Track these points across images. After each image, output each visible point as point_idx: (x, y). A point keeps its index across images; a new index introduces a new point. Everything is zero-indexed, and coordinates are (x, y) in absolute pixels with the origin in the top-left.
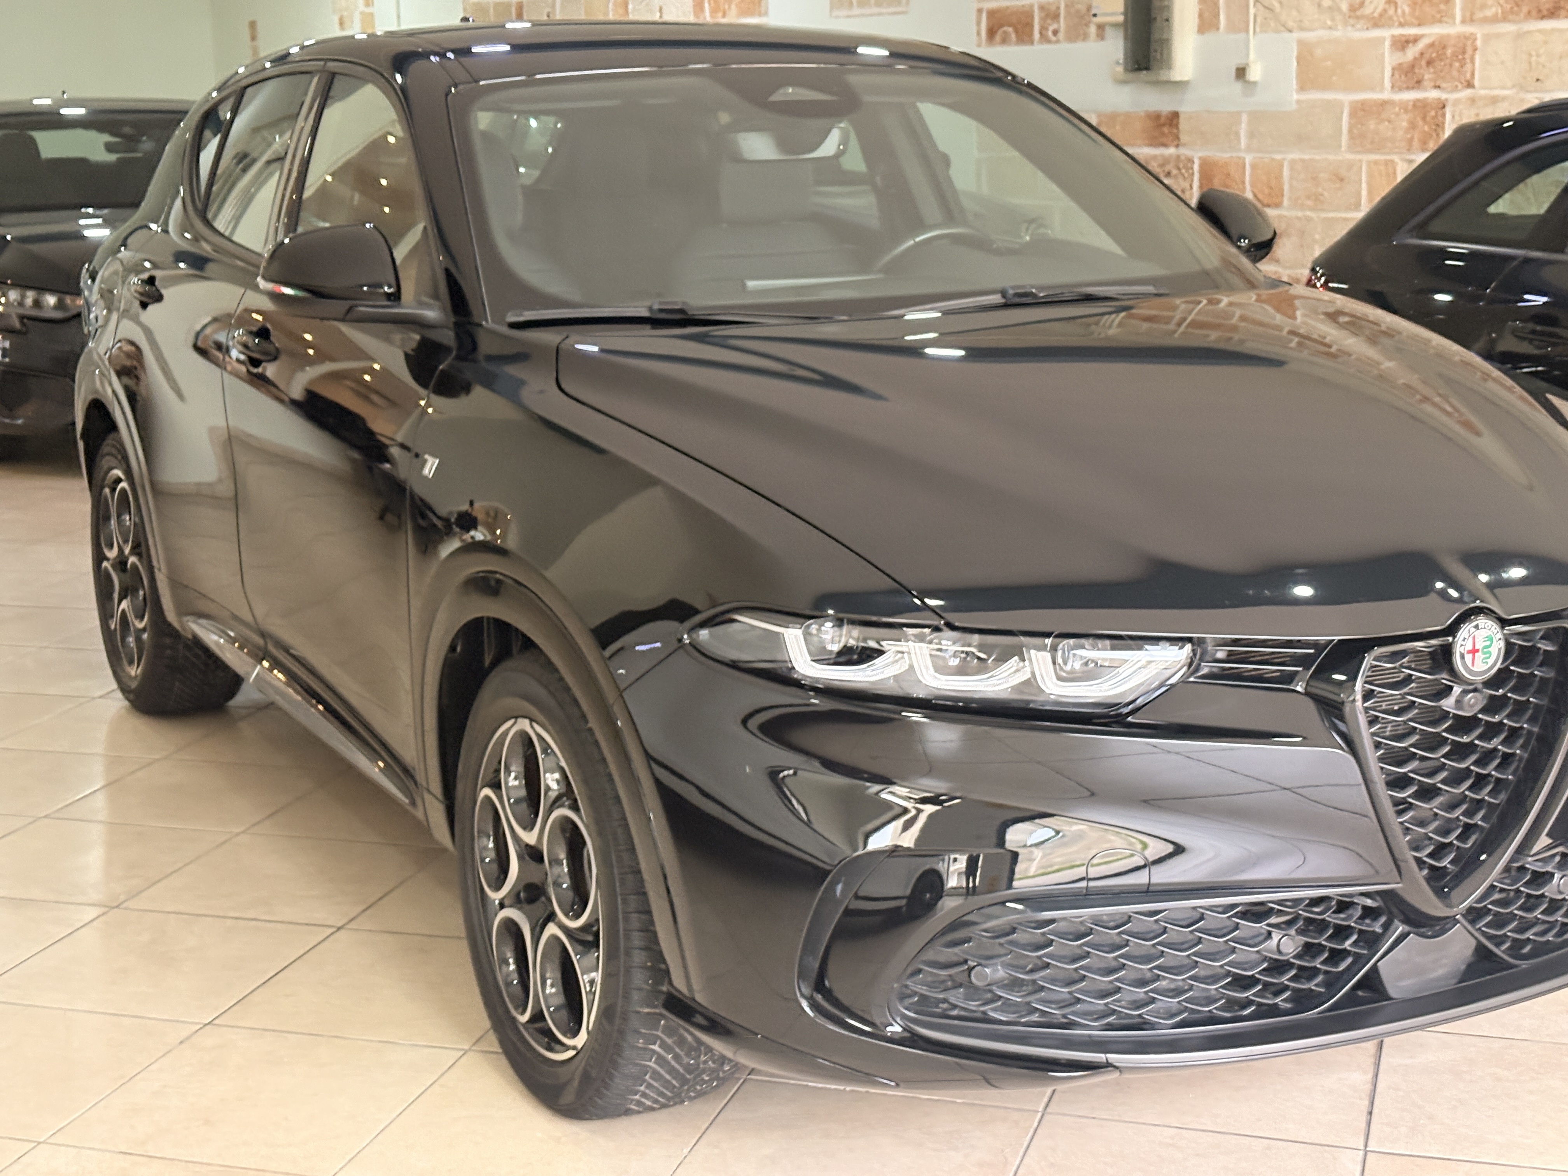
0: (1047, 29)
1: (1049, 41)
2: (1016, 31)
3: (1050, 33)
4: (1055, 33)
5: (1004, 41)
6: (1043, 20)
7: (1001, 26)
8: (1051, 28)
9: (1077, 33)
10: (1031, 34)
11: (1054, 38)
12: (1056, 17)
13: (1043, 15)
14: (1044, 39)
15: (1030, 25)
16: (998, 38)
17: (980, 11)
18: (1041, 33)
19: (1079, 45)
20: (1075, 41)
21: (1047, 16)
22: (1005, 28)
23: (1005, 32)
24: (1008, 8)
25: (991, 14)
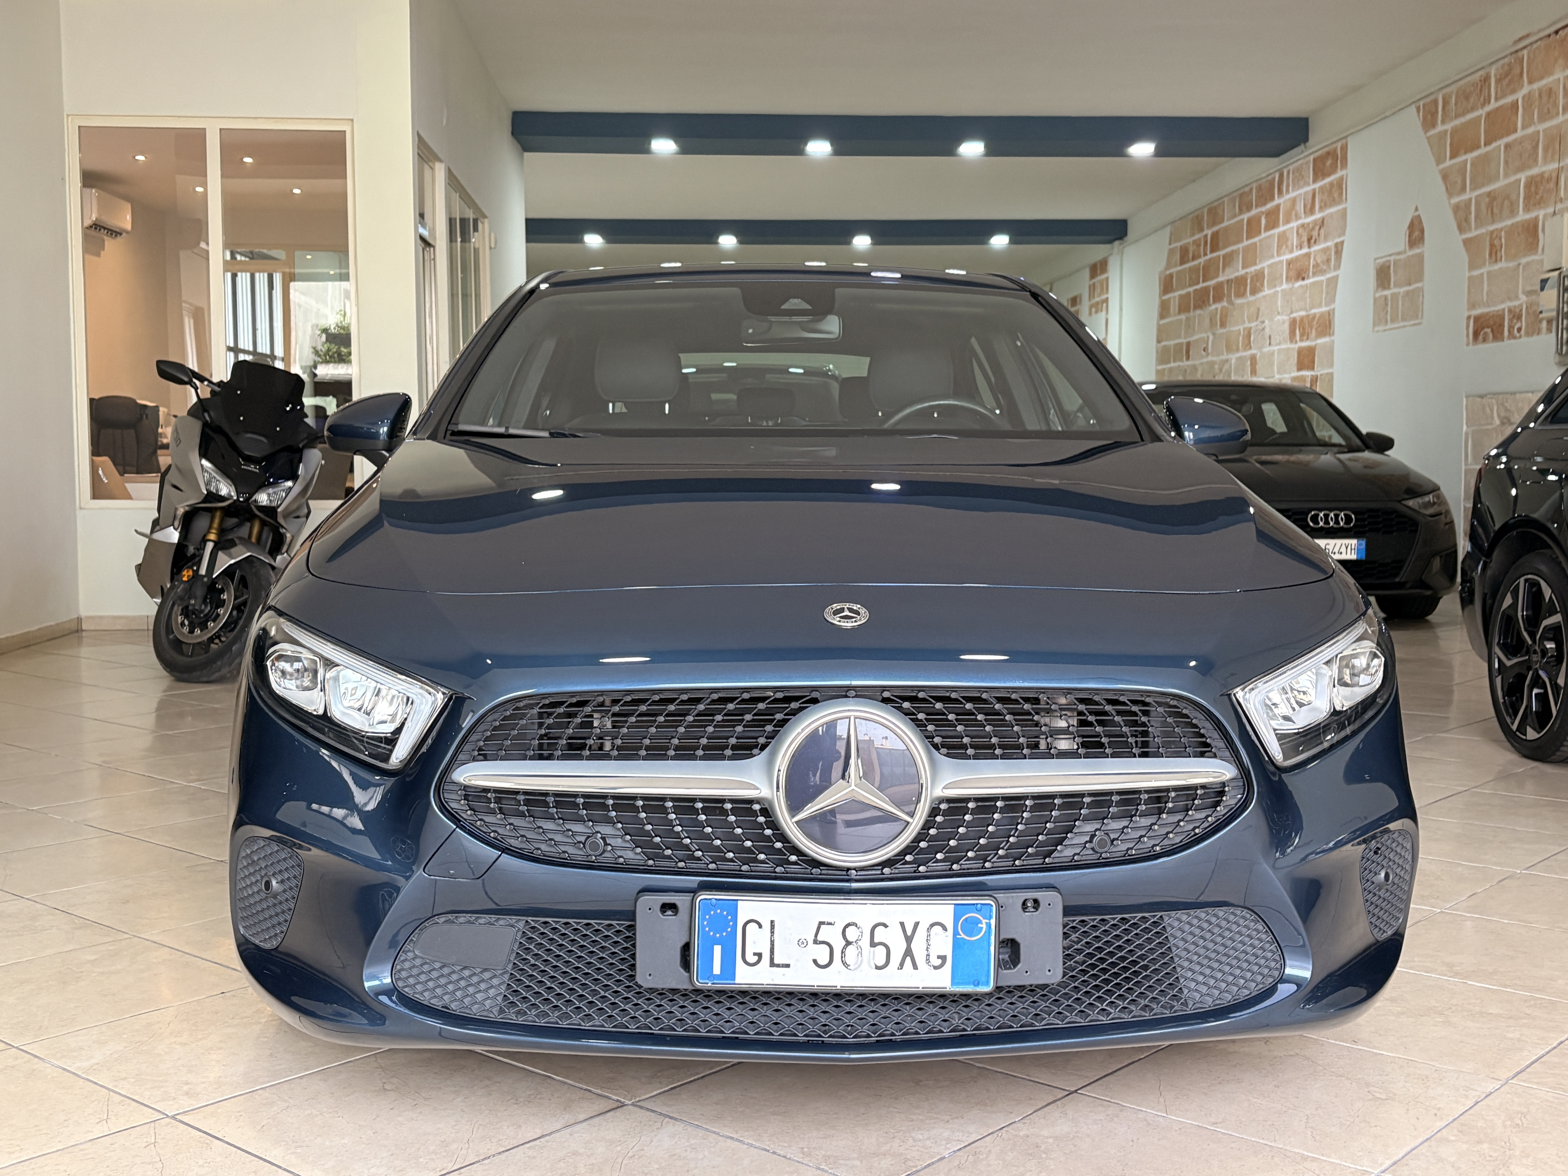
0: (1514, 328)
1: (1515, 338)
2: (1492, 331)
3: (1516, 331)
4: (1519, 330)
5: (1484, 340)
6: (1511, 320)
7: (1483, 328)
8: (1516, 327)
9: (1533, 330)
10: (1502, 333)
11: (1518, 335)
12: (1519, 318)
13: (1511, 316)
14: (1512, 336)
15: (1502, 325)
16: (1481, 337)
17: (1469, 318)
18: (1509, 331)
19: (1535, 338)
20: (1532, 335)
21: (1514, 317)
22: (1486, 330)
23: (1485, 333)
24: (1488, 313)
25: (1477, 319)
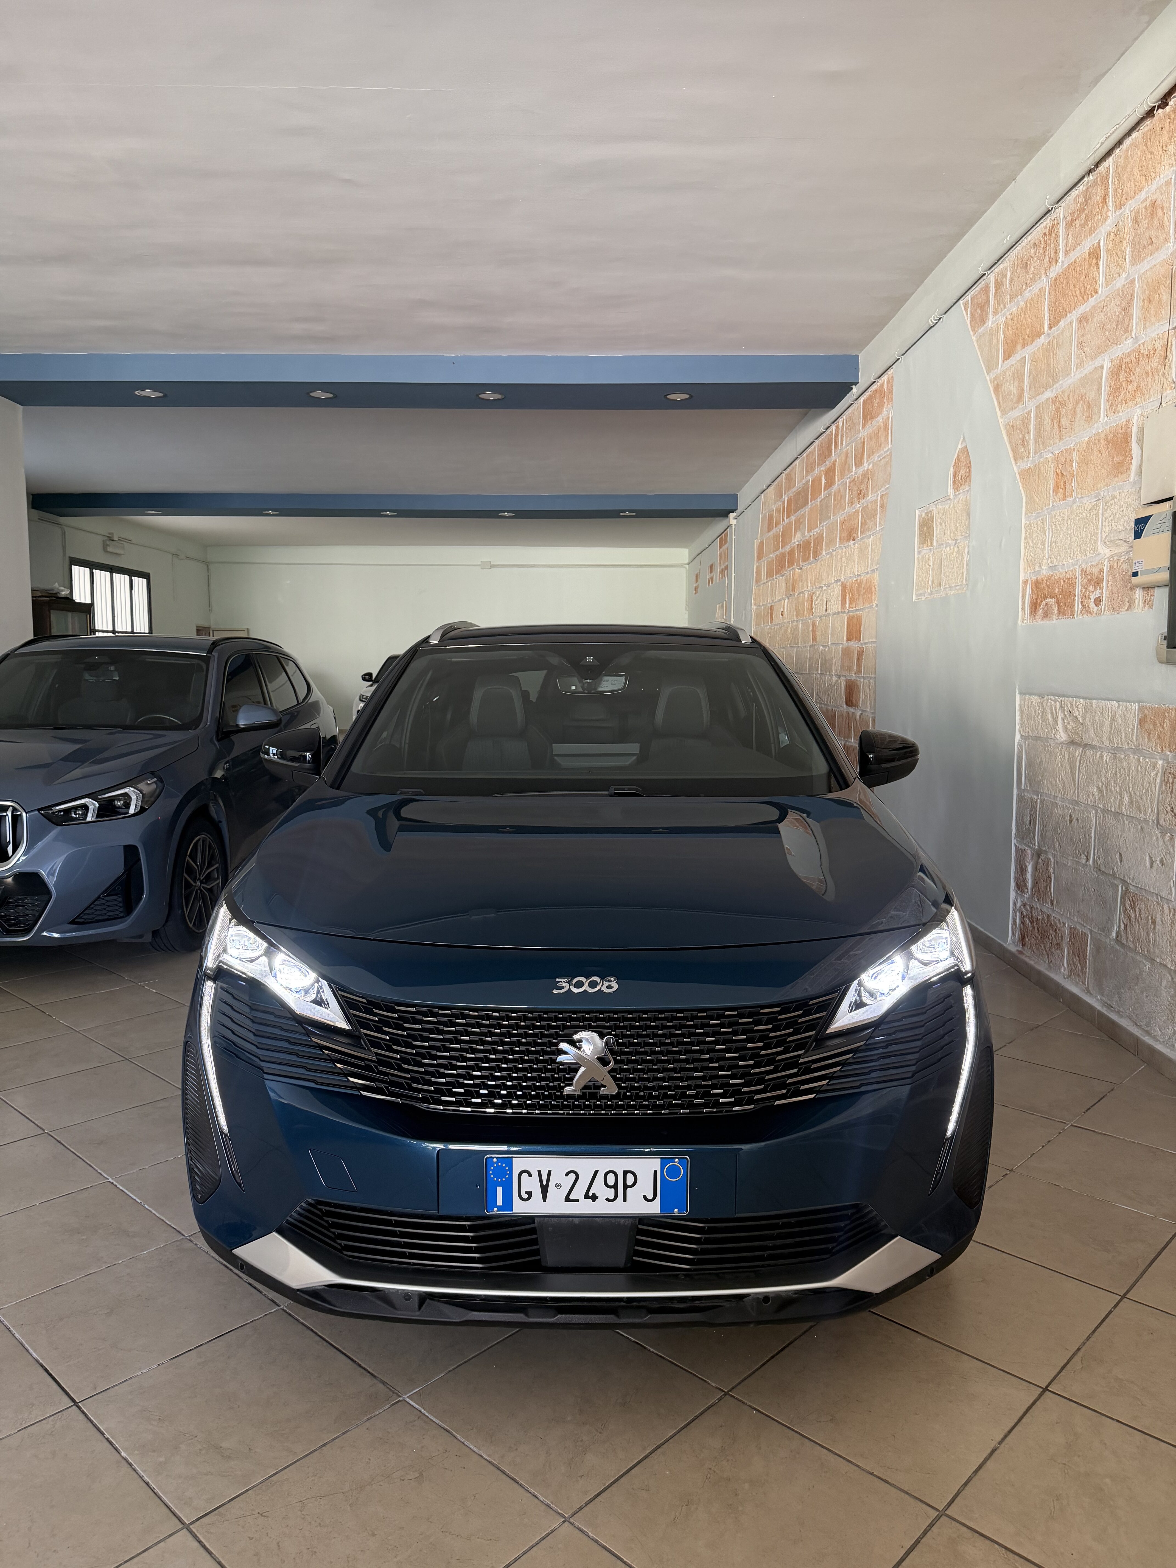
0: (1089, 598)
1: (1091, 613)
2: (1058, 602)
3: (1092, 603)
5: (1046, 615)
6: (1085, 587)
7: (1045, 598)
8: (1093, 597)
9: (1121, 603)
10: (1072, 606)
11: (1096, 608)
12: (1098, 582)
13: (1086, 581)
14: (1086, 610)
15: (1071, 594)
16: (1040, 612)
17: (1025, 582)
18: (1082, 603)
19: (1124, 615)
20: (1119, 611)
21: (1089, 581)
22: (1049, 600)
23: (1048, 605)
24: (1051, 577)
25: (1036, 585)
